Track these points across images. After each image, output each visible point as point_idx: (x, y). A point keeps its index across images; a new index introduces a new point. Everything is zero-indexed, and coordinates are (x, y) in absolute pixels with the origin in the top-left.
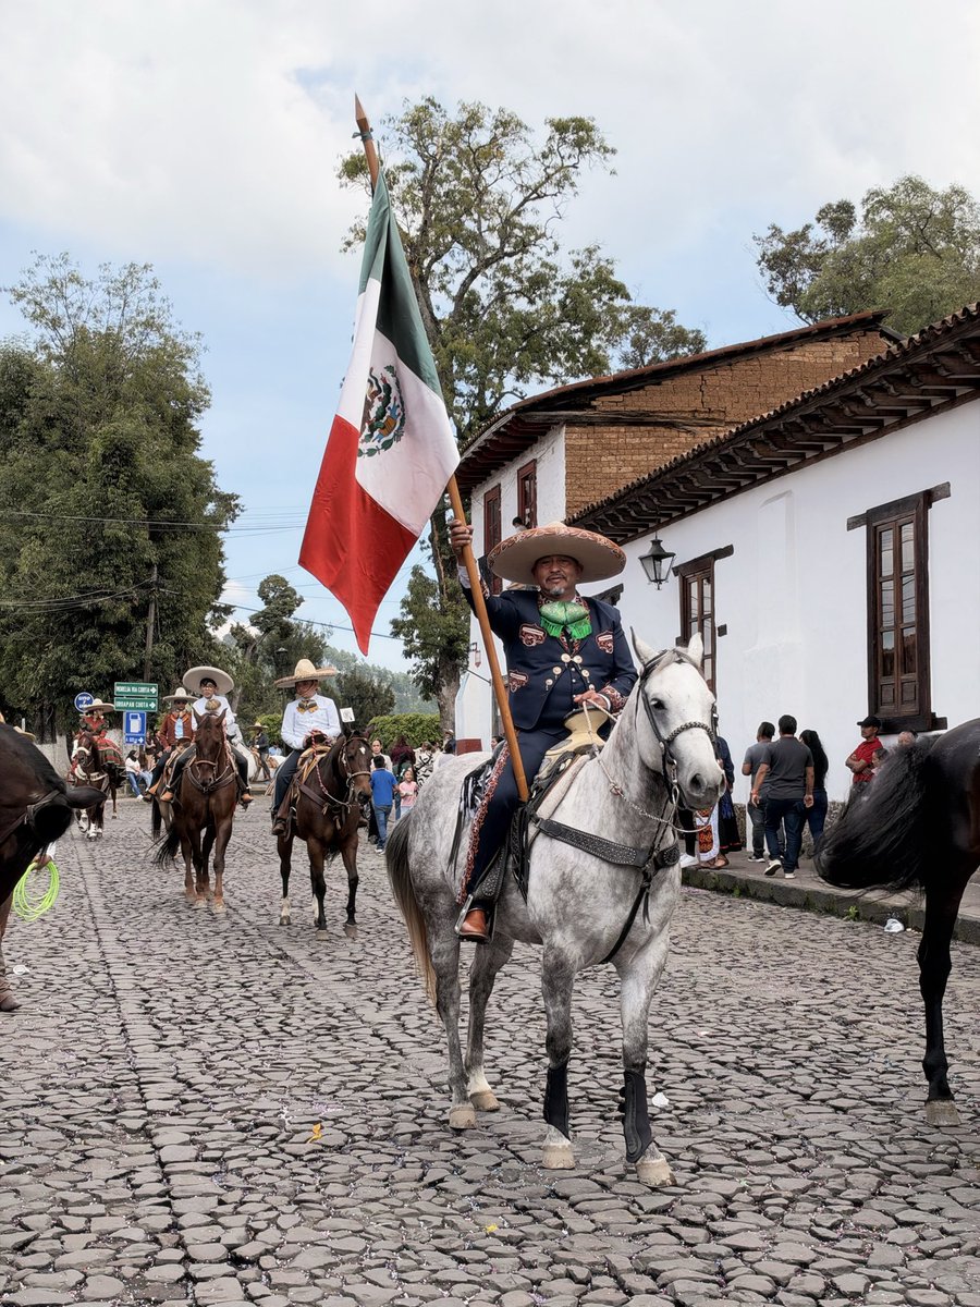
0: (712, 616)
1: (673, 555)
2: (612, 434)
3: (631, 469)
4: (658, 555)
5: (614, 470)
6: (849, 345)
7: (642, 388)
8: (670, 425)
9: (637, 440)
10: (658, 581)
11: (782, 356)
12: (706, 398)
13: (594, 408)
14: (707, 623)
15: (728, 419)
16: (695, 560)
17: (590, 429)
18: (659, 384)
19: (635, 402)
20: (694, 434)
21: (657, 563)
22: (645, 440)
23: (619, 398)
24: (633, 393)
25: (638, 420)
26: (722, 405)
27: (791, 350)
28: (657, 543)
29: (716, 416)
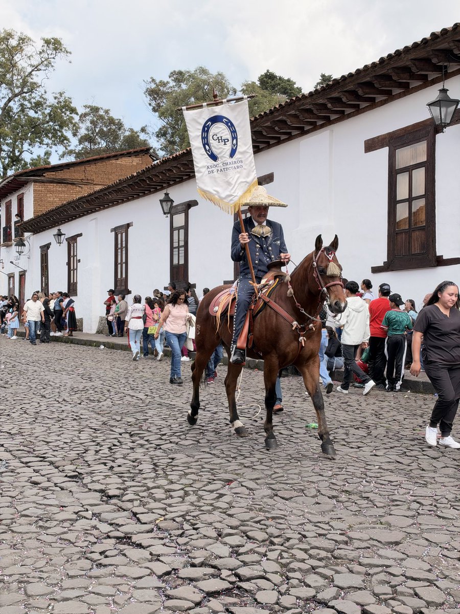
0: (76, 256)
1: (65, 234)
2: (51, 186)
3: (58, 199)
4: (60, 234)
5: (52, 199)
6: (138, 159)
7: (62, 170)
8: (73, 184)
9: (61, 189)
10: (60, 243)
11: (114, 161)
12: (86, 175)
13: (44, 176)
14: (75, 257)
15: (94, 183)
16: (72, 237)
17: (43, 184)
18: (69, 169)
19: (60, 175)
20: (82, 188)
21: (59, 237)
22: (63, 189)
23: (54, 173)
24: (59, 172)
25: (61, 182)
26: (92, 178)
27: (117, 159)
28: (59, 230)
29: (90, 181)
